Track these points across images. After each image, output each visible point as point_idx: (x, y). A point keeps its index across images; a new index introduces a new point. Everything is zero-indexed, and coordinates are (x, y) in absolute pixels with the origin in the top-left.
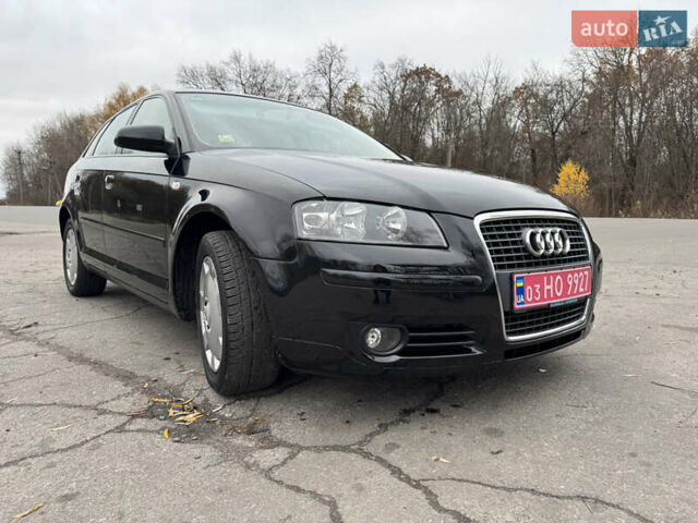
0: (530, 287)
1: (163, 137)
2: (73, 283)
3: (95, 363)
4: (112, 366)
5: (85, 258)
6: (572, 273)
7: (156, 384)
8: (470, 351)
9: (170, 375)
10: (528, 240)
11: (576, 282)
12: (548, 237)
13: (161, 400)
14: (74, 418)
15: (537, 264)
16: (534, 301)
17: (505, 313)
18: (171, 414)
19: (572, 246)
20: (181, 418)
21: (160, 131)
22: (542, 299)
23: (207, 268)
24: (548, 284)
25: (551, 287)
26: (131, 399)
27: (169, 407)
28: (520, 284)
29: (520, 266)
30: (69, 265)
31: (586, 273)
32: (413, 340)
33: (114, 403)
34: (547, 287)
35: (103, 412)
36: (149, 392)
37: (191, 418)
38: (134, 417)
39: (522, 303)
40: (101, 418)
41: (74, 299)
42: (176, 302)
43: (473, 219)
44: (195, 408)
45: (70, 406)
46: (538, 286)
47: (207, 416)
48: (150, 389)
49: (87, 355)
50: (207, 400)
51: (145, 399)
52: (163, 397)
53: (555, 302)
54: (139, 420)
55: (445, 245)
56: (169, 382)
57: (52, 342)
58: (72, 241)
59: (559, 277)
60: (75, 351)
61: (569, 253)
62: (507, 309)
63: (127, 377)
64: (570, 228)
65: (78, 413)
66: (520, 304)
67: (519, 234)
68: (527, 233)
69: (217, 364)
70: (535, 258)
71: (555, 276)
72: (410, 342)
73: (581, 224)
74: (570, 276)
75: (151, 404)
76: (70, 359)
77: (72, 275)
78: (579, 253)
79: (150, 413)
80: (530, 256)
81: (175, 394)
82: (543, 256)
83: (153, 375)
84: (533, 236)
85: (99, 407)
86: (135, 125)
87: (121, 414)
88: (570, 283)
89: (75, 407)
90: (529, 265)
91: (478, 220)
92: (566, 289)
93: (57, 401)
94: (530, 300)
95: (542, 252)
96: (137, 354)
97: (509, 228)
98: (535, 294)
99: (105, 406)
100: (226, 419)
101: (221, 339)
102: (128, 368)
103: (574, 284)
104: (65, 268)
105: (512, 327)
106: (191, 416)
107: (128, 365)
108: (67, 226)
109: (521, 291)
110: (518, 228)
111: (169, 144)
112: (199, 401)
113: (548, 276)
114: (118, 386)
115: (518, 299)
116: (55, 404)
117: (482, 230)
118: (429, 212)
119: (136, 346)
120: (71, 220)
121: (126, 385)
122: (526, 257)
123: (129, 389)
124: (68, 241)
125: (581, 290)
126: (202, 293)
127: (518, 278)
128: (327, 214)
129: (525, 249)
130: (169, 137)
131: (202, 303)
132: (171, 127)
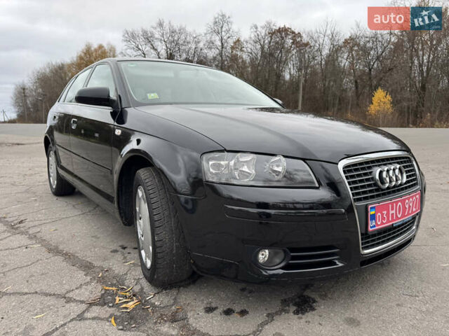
0: (379, 214)
1: (109, 96)
2: (54, 187)
3: (66, 254)
4: (77, 257)
5: (61, 172)
6: (408, 199)
7: (107, 273)
8: (335, 264)
9: (118, 265)
10: (377, 177)
11: (411, 205)
12: (391, 172)
13: (111, 288)
14: (49, 306)
15: (384, 194)
16: (382, 223)
17: (362, 234)
18: (117, 302)
19: (407, 177)
20: (124, 306)
21: (107, 91)
22: (388, 221)
23: (140, 193)
24: (392, 209)
25: (394, 212)
26: (90, 288)
27: (116, 294)
28: (373, 212)
29: (372, 197)
30: (52, 175)
31: (418, 196)
32: (294, 258)
33: (77, 291)
34: (391, 212)
35: (69, 300)
36: (102, 280)
37: (131, 305)
38: (91, 305)
39: (374, 226)
40: (68, 306)
41: (55, 198)
42: (120, 213)
43: (337, 164)
44: (134, 295)
45: (46, 295)
46: (385, 212)
47: (143, 304)
48: (103, 277)
49: (61, 247)
50: (142, 289)
51: (100, 288)
52: (112, 285)
53: (396, 222)
54: (94, 308)
55: (317, 185)
56: (116, 272)
57: (38, 235)
58: (52, 159)
59: (400, 203)
60: (53, 243)
61: (405, 183)
62: (364, 232)
63: (87, 267)
64: (405, 162)
65: (51, 301)
66: (373, 226)
67: (371, 173)
68: (377, 171)
69: (149, 264)
70: (383, 190)
71: (397, 203)
72: (292, 260)
73: (413, 159)
74: (407, 201)
75: (103, 292)
76: (50, 250)
77: (54, 182)
78: (411, 181)
79: (102, 301)
80: (379, 189)
81: (119, 282)
82: (388, 188)
83: (106, 265)
84: (381, 173)
85: (67, 296)
86: (88, 86)
87: (82, 302)
88: (407, 207)
89: (50, 295)
90: (378, 196)
91: (342, 164)
92: (404, 212)
93: (38, 290)
94: (379, 223)
95: (387, 185)
96: (95, 247)
97: (363, 169)
98: (383, 218)
99: (70, 295)
100: (156, 307)
101: (151, 248)
102: (88, 259)
103: (409, 207)
104: (49, 176)
105: (366, 243)
106: (131, 303)
107: (89, 256)
108: (49, 149)
109: (373, 217)
110: (370, 168)
111: (114, 101)
112: (137, 289)
113: (392, 204)
114: (80, 276)
115: (371, 223)
116: (36, 292)
117: (344, 172)
118: (304, 160)
119: (94, 239)
120: (51, 145)
121: (86, 275)
122: (377, 190)
123: (89, 278)
124: (50, 158)
125: (414, 210)
126: (137, 209)
127: (371, 208)
128: (227, 162)
129: (375, 184)
130: (113, 96)
131: (138, 218)
132: (114, 88)
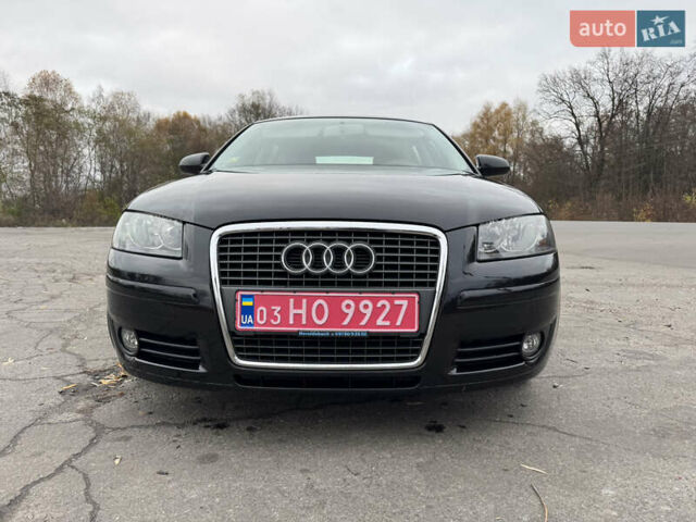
0: (263, 308)
6: (355, 299)
10: (282, 256)
11: (368, 312)
16: (268, 323)
22: (285, 324)
24: (298, 307)
25: (303, 312)
34: (293, 311)
43: (214, 230)
46: (277, 308)
59: (321, 301)
62: (233, 330)
71: (312, 299)
74: (348, 302)
88: (349, 311)
91: (222, 231)
94: (262, 322)
97: (266, 241)
98: (271, 314)
103: (361, 314)
113: (298, 298)
